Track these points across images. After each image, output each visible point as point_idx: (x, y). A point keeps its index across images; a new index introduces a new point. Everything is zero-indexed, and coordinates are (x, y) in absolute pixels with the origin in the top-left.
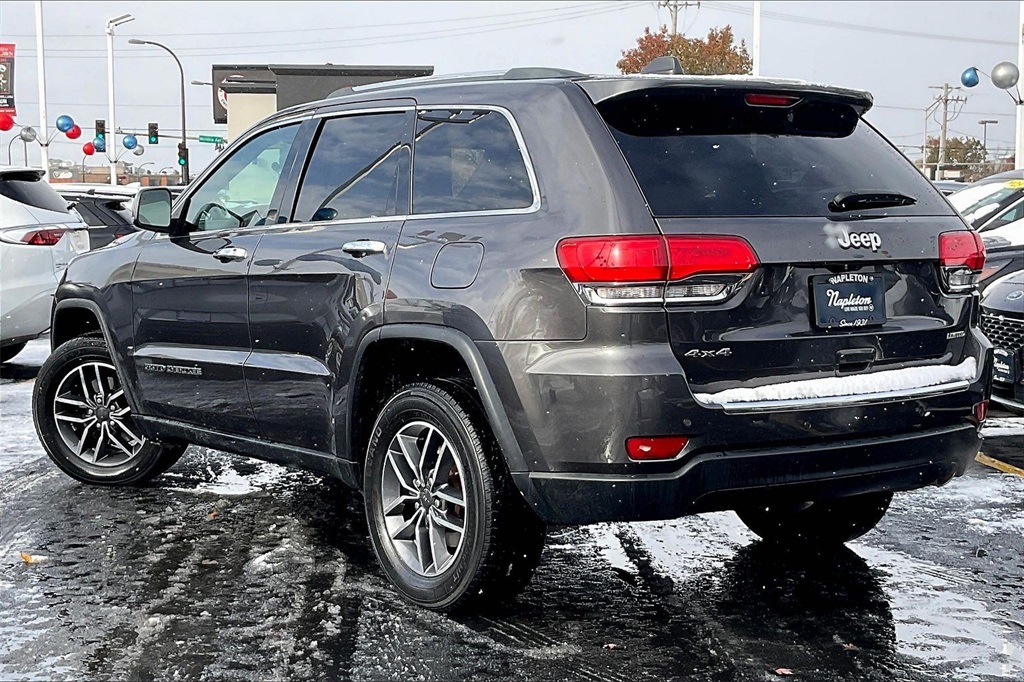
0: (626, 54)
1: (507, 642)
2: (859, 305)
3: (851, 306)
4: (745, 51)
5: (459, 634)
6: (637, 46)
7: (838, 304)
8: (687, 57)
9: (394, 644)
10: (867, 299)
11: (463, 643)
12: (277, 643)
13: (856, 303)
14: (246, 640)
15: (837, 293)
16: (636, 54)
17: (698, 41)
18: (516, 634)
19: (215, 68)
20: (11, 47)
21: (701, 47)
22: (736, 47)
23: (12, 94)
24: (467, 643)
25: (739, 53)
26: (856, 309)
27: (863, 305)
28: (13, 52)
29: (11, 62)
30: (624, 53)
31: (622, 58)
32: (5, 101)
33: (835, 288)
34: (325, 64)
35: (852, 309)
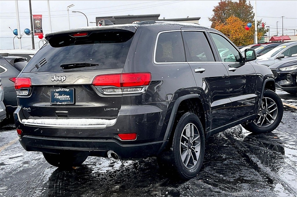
0: (215, 7)
1: (225, 190)
2: (65, 98)
3: (62, 98)
4: (250, 4)
5: (210, 188)
6: (218, 5)
7: (58, 97)
8: (233, 7)
9: (191, 192)
10: (68, 96)
11: (212, 191)
12: (156, 193)
13: (64, 97)
14: (146, 192)
15: (58, 94)
16: (218, 7)
17: (236, 2)
18: (227, 188)
19: (97, 18)
20: (41, 16)
21: (237, 4)
22: (247, 3)
23: (42, 29)
24: (213, 191)
25: (248, 5)
26: (64, 99)
27: (66, 98)
28: (42, 17)
29: (41, 19)
30: (214, 7)
31: (214, 8)
32: (40, 31)
33: (57, 92)
34: (128, 15)
35: (63, 99)
